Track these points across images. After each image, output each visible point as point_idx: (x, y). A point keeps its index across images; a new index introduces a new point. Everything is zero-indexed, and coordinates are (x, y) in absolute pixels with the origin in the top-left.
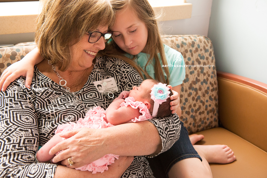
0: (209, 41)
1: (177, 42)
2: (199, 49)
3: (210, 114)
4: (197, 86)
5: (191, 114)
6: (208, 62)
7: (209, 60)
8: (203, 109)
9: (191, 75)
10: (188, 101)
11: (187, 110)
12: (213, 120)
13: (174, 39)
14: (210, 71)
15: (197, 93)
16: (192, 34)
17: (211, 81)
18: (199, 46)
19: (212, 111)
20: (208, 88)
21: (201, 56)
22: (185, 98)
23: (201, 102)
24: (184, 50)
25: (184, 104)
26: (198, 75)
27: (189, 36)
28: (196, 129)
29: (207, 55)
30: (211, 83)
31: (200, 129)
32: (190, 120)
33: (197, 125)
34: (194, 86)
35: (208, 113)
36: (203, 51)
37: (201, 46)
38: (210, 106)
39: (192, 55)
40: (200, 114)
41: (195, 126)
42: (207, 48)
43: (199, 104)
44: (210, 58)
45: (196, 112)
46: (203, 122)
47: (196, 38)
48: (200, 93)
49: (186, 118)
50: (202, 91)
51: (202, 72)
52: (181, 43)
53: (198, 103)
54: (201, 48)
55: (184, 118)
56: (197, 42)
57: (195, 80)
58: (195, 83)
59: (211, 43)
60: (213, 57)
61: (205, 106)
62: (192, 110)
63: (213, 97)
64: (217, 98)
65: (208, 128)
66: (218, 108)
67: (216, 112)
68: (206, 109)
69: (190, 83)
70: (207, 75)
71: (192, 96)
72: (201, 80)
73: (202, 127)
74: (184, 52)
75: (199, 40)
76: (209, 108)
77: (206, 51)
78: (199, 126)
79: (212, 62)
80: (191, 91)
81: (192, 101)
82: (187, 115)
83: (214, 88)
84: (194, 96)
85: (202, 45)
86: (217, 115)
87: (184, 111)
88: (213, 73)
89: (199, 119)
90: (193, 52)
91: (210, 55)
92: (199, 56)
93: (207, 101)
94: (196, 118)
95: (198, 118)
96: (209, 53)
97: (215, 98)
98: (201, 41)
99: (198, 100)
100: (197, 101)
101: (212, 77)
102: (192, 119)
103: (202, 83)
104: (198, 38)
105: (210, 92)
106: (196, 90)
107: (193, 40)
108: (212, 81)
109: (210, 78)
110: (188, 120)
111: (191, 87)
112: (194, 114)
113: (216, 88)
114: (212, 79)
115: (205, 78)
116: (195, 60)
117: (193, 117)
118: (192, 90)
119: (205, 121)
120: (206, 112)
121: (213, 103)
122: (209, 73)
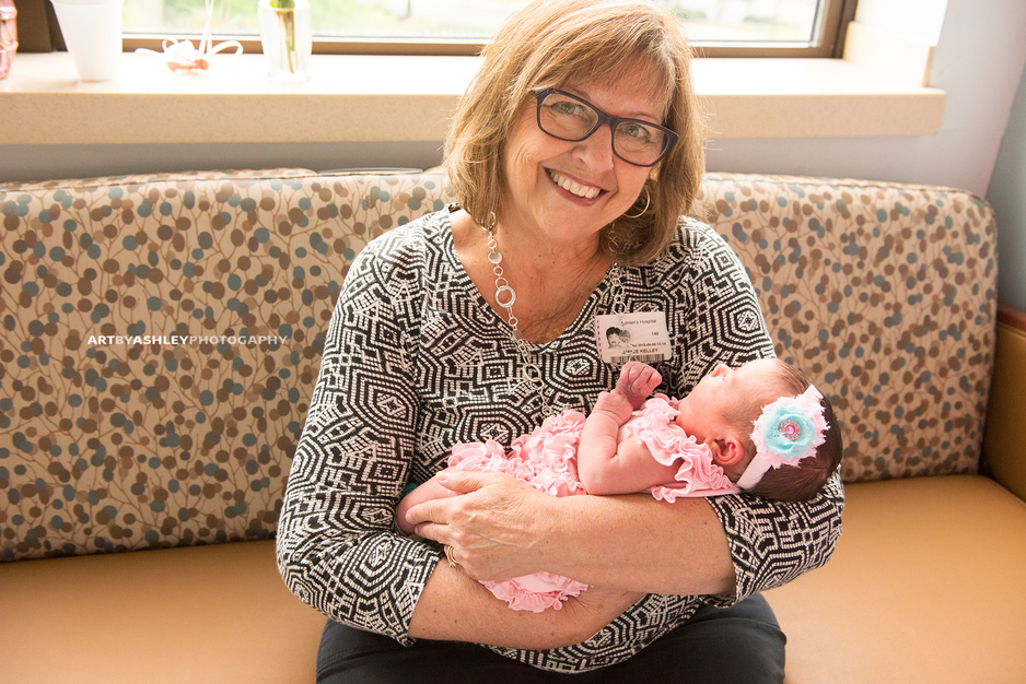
0: (987, 209)
1: (879, 204)
2: (949, 232)
3: (956, 432)
4: (925, 342)
5: (894, 421)
6: (974, 275)
7: (976, 268)
8: (933, 411)
9: (911, 308)
10: (890, 382)
11: (882, 406)
12: (961, 452)
13: (872, 192)
14: (976, 302)
15: (921, 363)
16: (933, 183)
17: (975, 333)
18: (949, 222)
19: (964, 422)
20: (961, 352)
21: (953, 252)
22: (882, 372)
23: (932, 390)
24: (899, 230)
25: (877, 389)
26: (935, 310)
27: (922, 190)
28: (903, 467)
29: (971, 251)
30: (971, 339)
31: (914, 469)
32: (888, 439)
33: (906, 456)
34: (916, 341)
35: (948, 428)
36: (961, 240)
37: (955, 222)
38: (958, 406)
39: (923, 247)
40: (922, 425)
41: (899, 460)
42: (975, 230)
43: (923, 394)
44: (982, 263)
45: (910, 417)
46: (927, 452)
47: (945, 196)
48: (931, 364)
49: (877, 433)
50: (938, 358)
51: (948, 301)
52: (893, 207)
53: (920, 393)
54: (954, 228)
55: (870, 429)
56: (946, 208)
57: (921, 322)
58: (919, 331)
59: (993, 216)
60: (990, 261)
61: (941, 404)
62: (899, 412)
63: (972, 383)
64: (986, 385)
65: (943, 471)
66: (983, 418)
67: (974, 428)
68: (945, 414)
69: (902, 331)
70: (962, 312)
71: (903, 370)
72: (940, 324)
73: (921, 466)
74: (897, 234)
75: (952, 203)
76: (954, 414)
77: (971, 239)
78: (915, 461)
79: (987, 274)
80: (904, 354)
81: (902, 384)
82: (879, 422)
83: (979, 356)
84: (911, 369)
85: (960, 220)
86: (979, 436)
87: (873, 410)
88: (985, 308)
89: (916, 441)
90: (927, 238)
91: (983, 253)
92: (945, 253)
93: (951, 391)
94: (908, 436)
95: (914, 436)
96: (980, 246)
97: (979, 387)
98: (957, 208)
99: (923, 385)
100: (917, 385)
101: (979, 321)
102: (894, 438)
103: (943, 336)
104: (951, 196)
105: (965, 366)
106: (920, 352)
107: (933, 203)
108: (979, 334)
109: (970, 324)
110: (880, 438)
111: (904, 343)
112: (903, 423)
113: (987, 355)
114: (979, 328)
115: (956, 319)
116: (929, 260)
117: (899, 433)
118: (908, 352)
119: (934, 449)
120: (942, 424)
121: (969, 399)
122: (971, 308)
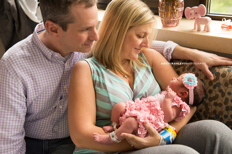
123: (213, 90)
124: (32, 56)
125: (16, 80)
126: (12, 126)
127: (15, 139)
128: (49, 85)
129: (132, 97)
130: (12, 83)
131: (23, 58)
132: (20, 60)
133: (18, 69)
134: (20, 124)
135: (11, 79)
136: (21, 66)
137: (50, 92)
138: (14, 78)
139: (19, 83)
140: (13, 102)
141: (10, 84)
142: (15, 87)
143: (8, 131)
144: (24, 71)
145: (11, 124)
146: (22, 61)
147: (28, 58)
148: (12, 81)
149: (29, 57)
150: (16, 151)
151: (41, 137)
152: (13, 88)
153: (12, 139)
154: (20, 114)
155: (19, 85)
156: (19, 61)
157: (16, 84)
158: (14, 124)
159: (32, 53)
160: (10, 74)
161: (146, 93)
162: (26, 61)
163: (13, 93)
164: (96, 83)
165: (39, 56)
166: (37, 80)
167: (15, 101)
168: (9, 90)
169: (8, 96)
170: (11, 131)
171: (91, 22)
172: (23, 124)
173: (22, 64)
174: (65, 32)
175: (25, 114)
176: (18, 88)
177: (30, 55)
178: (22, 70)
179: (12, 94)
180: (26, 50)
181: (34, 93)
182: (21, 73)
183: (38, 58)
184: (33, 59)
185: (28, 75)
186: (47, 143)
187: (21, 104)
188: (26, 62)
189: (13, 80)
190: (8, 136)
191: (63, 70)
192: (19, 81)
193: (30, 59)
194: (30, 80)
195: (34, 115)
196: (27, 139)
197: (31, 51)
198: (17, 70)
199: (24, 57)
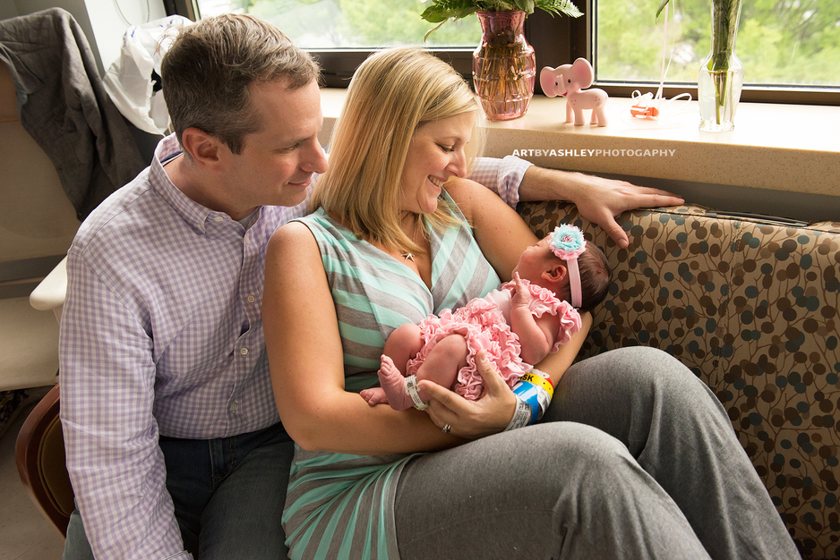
123: (629, 271)
124: (154, 226)
125: (118, 295)
126: (123, 415)
127: (134, 447)
128: (207, 298)
129: (430, 308)
130: (109, 303)
131: (132, 233)
132: (122, 239)
133: (120, 263)
134: (142, 409)
135: (104, 292)
136: (129, 255)
137: (212, 317)
138: (113, 289)
139: (127, 301)
140: (119, 354)
141: (105, 306)
142: (118, 312)
143: (115, 430)
144: (136, 268)
145: (119, 411)
146: (128, 241)
147: (144, 233)
148: (108, 296)
149: (146, 228)
150: (142, 478)
151: (201, 434)
152: (114, 315)
153: (128, 449)
154: (140, 381)
155: (127, 306)
156: (120, 243)
157: (120, 304)
158: (127, 411)
159: (152, 218)
160: (100, 281)
161: (464, 295)
162: (140, 241)
163: (116, 328)
164: (336, 279)
165: (173, 225)
166: (174, 288)
167: (123, 351)
168: (102, 323)
169: (103, 337)
170: (123, 429)
171: (305, 126)
172: (150, 408)
173: (130, 251)
174: (237, 156)
175: (153, 380)
176: (125, 314)
177: (148, 224)
178: (131, 266)
179: (112, 331)
180: (138, 212)
181: (171, 324)
182: (129, 275)
183: (171, 229)
184: (156, 233)
185: (150, 277)
186: (220, 446)
187: (138, 357)
188: (139, 245)
189: (112, 294)
190: (115, 442)
191: (241, 256)
192: (128, 296)
193: (149, 235)
194: (156, 290)
195: (177, 381)
196: (165, 442)
197: (149, 212)
198: (120, 268)
199: (133, 231)
